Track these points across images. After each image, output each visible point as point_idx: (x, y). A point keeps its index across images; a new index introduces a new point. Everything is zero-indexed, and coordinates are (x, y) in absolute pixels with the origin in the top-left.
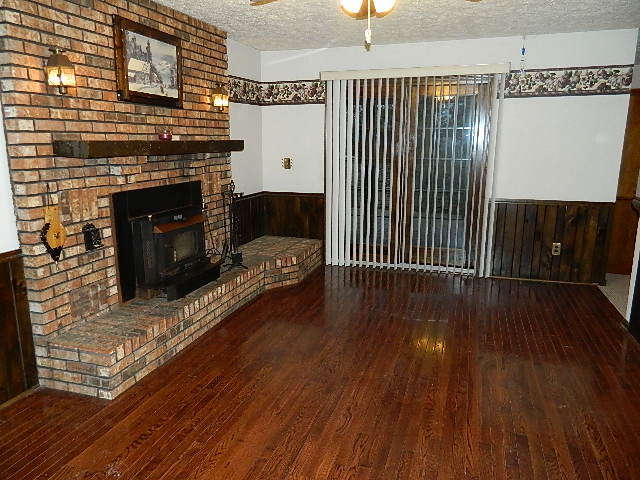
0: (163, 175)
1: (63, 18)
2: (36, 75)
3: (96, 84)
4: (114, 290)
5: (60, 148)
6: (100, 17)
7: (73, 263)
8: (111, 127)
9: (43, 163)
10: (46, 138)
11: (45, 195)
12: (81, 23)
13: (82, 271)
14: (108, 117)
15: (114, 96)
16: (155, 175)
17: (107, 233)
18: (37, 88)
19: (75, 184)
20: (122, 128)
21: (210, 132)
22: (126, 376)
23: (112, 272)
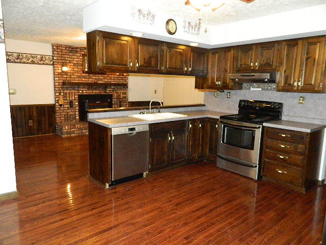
0: (98, 91)
1: (69, 56)
2: (60, 69)
3: (76, 69)
4: (78, 118)
5: (64, 83)
6: (79, 55)
7: (66, 109)
8: (80, 79)
9: (60, 86)
10: (62, 81)
11: (60, 93)
12: (73, 57)
13: (68, 111)
14: (79, 77)
15: (82, 72)
16: (94, 91)
17: (77, 103)
18: (60, 71)
19: (68, 91)
20: (83, 79)
21: (118, 81)
22: (67, 134)
23: (77, 113)
